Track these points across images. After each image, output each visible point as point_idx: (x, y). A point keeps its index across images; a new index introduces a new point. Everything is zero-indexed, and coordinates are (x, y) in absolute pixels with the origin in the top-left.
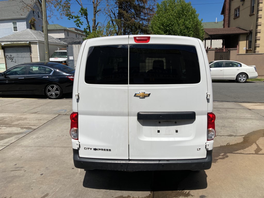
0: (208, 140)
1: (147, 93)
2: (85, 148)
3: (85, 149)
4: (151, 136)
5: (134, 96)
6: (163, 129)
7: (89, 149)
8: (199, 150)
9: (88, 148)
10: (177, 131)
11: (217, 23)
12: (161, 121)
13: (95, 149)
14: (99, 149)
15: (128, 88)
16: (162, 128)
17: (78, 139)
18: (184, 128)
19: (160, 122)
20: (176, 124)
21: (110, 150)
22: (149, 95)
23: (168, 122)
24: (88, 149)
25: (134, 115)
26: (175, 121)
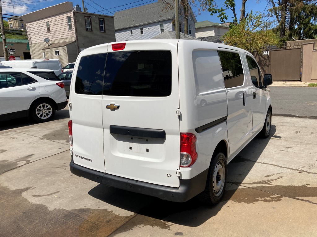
0: (180, 166)
1: (117, 105)
4: (124, 152)
5: (106, 107)
6: (135, 146)
8: (169, 176)
9: (78, 156)
10: (147, 150)
13: (82, 158)
14: (84, 158)
15: (101, 99)
17: (72, 146)
18: (154, 147)
19: (132, 138)
20: (147, 142)
21: (91, 160)
22: (118, 107)
23: (139, 138)
25: (107, 128)
26: (146, 138)
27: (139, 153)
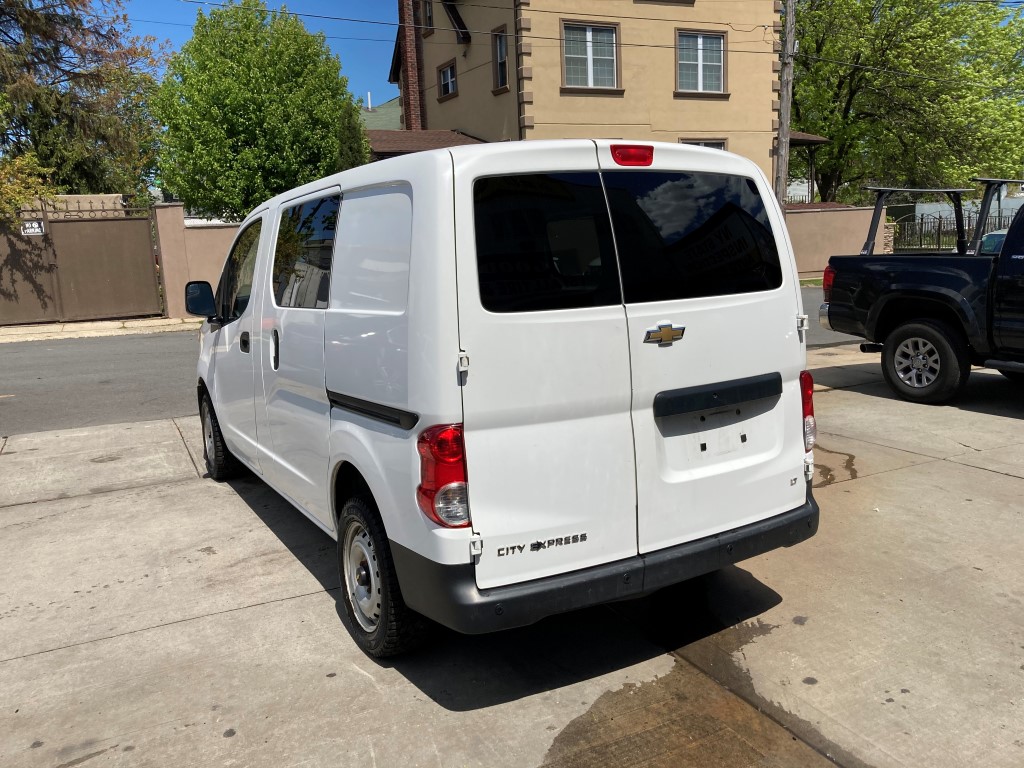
1: (676, 325)
2: (499, 551)
3: (501, 552)
5: (645, 342)
6: (714, 436)
7: (517, 550)
8: (794, 482)
9: (513, 548)
10: (744, 438)
11: (374, 110)
12: (705, 412)
13: (537, 546)
14: (550, 543)
15: (623, 317)
16: (710, 436)
17: (470, 524)
18: (757, 425)
19: (703, 419)
20: (739, 415)
21: (584, 537)
22: (681, 331)
23: (720, 412)
24: (511, 551)
25: (645, 407)
26: (735, 406)
27: (725, 454)
